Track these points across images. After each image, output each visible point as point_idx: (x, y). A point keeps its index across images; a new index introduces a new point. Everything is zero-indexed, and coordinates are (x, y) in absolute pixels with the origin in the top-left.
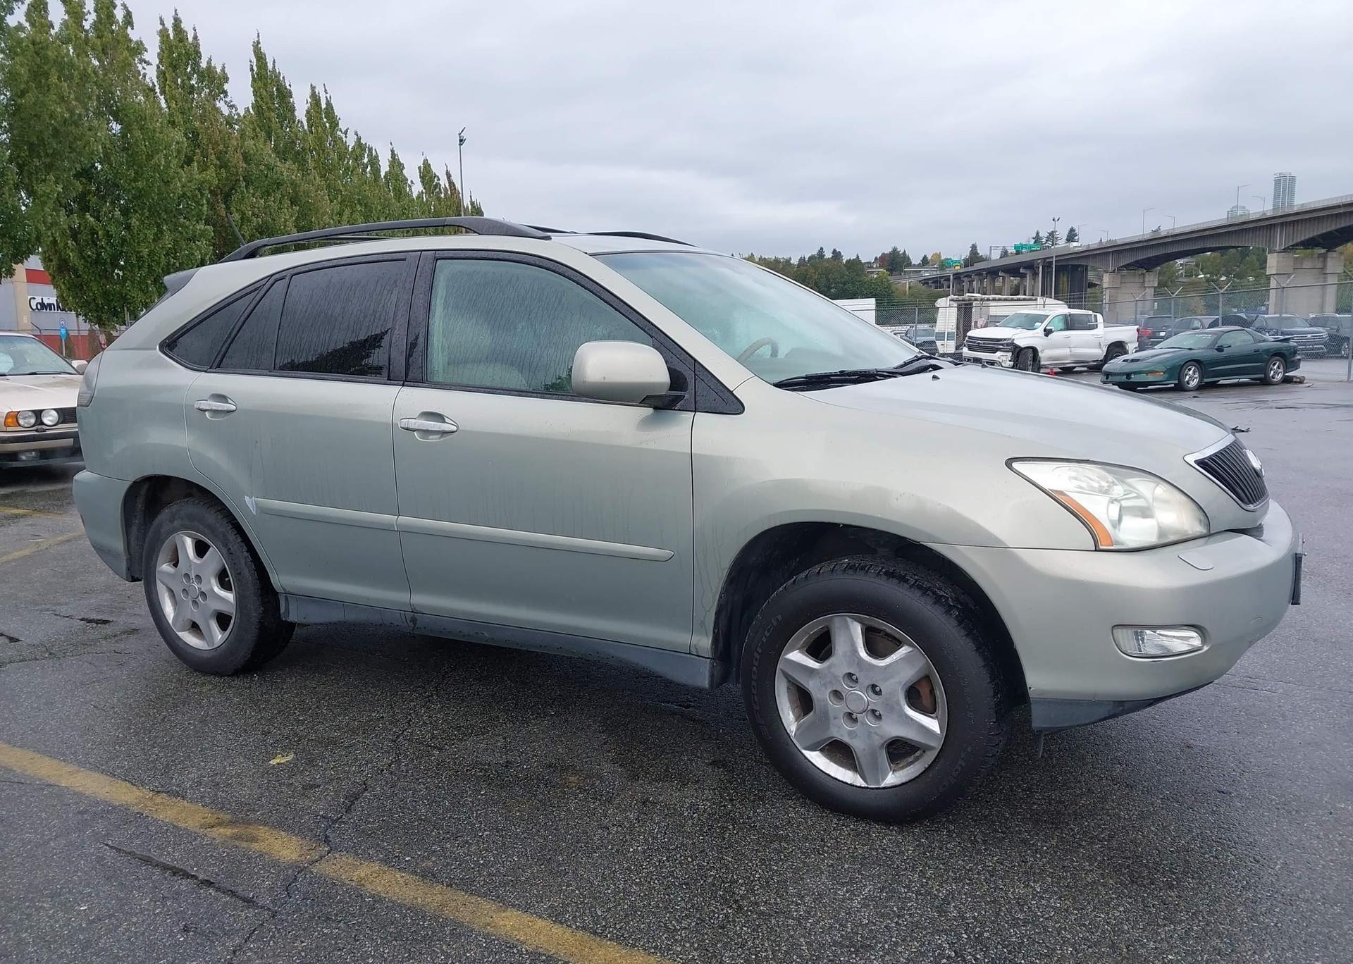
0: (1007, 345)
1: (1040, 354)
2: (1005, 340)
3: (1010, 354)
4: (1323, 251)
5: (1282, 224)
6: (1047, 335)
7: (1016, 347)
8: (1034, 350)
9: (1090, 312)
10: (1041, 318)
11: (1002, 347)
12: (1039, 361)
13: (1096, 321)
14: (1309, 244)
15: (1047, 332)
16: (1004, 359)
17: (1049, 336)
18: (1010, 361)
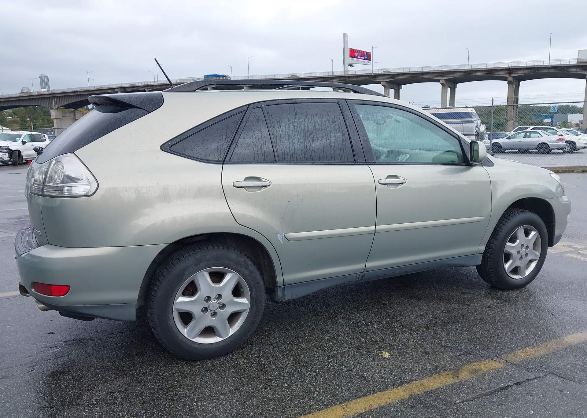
0: (5, 149)
1: (22, 153)
2: (4, 147)
3: (7, 154)
4: (73, 110)
5: (54, 97)
6: (24, 144)
7: (10, 150)
8: (19, 152)
9: (40, 134)
10: (20, 136)
11: (2, 150)
12: (22, 157)
13: (45, 138)
14: (67, 106)
15: (24, 143)
16: (5, 156)
17: (25, 145)
18: (8, 157)
